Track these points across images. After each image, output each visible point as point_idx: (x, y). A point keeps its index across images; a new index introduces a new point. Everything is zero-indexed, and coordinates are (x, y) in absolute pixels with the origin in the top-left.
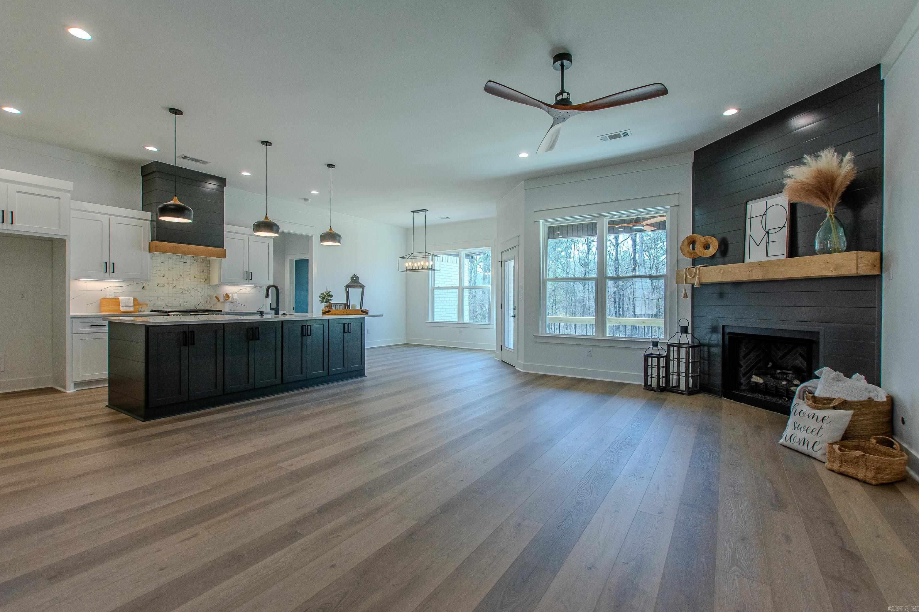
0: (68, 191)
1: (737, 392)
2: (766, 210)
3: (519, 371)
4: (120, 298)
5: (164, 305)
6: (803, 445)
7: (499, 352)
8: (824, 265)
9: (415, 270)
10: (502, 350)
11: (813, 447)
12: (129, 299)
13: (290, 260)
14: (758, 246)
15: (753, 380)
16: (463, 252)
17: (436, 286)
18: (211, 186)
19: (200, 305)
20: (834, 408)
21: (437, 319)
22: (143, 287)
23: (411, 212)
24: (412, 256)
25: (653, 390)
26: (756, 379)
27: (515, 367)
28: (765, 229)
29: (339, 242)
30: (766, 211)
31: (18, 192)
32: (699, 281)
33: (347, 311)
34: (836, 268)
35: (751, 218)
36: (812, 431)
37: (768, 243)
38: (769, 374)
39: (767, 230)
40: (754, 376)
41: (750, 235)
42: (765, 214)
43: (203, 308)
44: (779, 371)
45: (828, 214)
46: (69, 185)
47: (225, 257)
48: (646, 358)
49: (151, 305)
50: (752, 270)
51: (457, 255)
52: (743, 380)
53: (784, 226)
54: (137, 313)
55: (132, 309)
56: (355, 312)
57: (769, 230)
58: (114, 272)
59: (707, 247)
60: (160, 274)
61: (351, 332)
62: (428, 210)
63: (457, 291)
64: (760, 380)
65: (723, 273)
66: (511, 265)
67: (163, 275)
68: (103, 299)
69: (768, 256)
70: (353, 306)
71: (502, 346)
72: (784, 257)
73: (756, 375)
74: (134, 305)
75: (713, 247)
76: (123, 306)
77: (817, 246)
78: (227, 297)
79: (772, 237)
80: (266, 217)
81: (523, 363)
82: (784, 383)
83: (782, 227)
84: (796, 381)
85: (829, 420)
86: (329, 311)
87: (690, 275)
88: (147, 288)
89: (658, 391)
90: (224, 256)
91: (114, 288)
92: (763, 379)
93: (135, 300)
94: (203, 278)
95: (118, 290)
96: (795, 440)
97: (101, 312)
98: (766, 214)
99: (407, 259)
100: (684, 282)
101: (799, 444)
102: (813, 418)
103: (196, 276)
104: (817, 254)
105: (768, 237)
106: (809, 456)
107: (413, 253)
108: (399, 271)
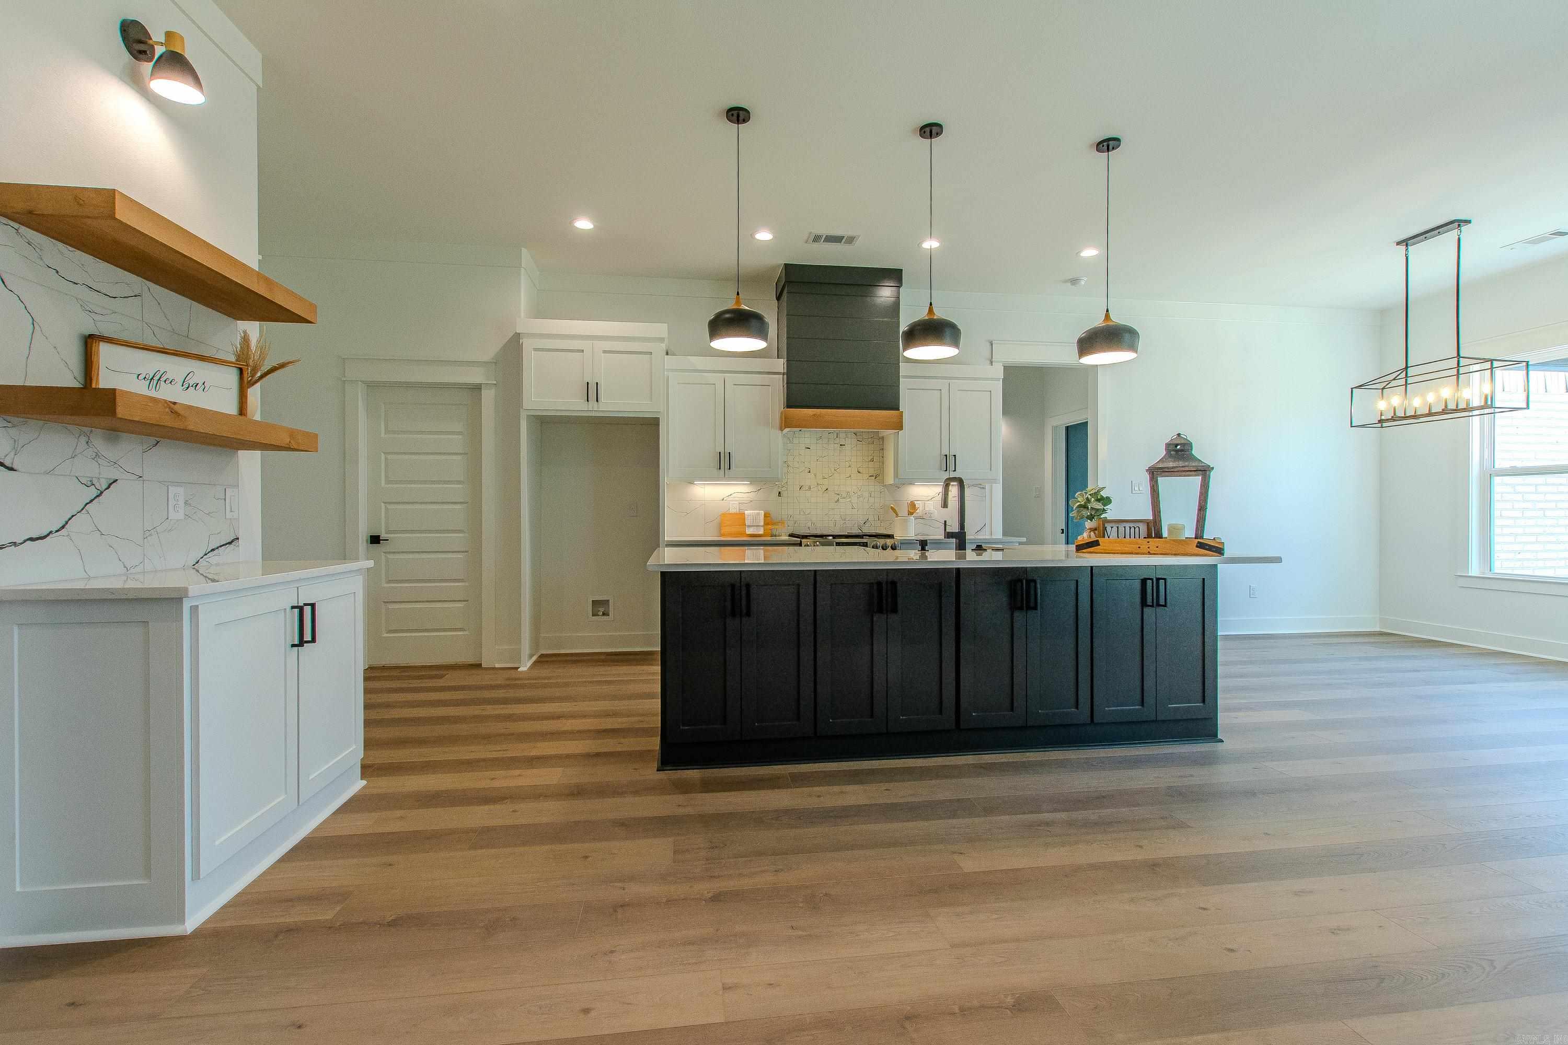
0: (662, 340)
4: (746, 512)
5: (809, 524)
9: (1414, 417)
12: (758, 514)
13: (1055, 428)
17: (1500, 464)
18: (885, 293)
19: (867, 525)
21: (1502, 566)
22: (779, 493)
23: (1398, 243)
24: (1403, 375)
29: (1132, 347)
31: (605, 352)
33: (1154, 542)
43: (873, 531)
46: (660, 329)
47: (901, 428)
49: (791, 523)
54: (769, 538)
55: (761, 532)
56: (1178, 547)
58: (730, 469)
60: (804, 468)
61: (1165, 606)
62: (1468, 222)
67: (807, 470)
68: (724, 515)
70: (1172, 528)
74: (766, 524)
76: (749, 526)
78: (912, 507)
80: (931, 311)
86: (1095, 543)
88: (784, 494)
90: (899, 426)
91: (740, 495)
93: (766, 515)
94: (872, 472)
95: (745, 499)
97: (721, 535)
99: (1383, 389)
103: (861, 470)
107: (1407, 367)
108: (1351, 427)
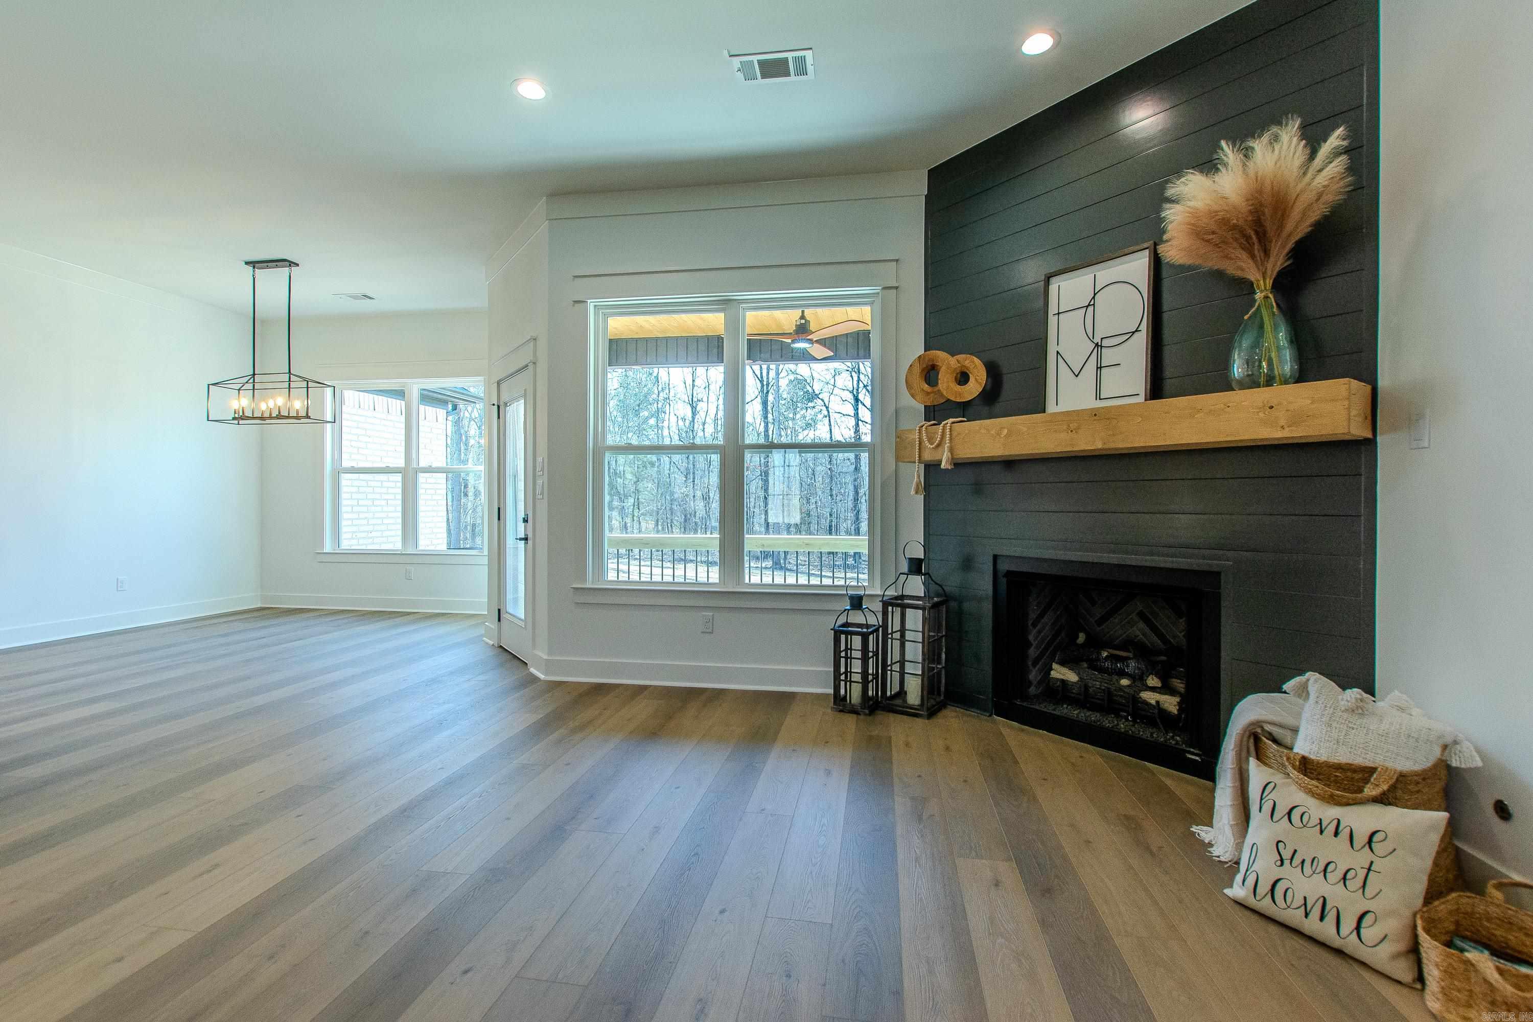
1: (1025, 704)
2: (1095, 294)
3: (535, 679)
6: (1322, 918)
7: (492, 625)
8: (1260, 414)
9: (262, 418)
10: (499, 620)
11: (1358, 928)
14: (1077, 376)
15: (1053, 674)
16: (415, 387)
17: (346, 464)
20: (1383, 800)
21: (347, 544)
23: (247, 263)
24: (252, 381)
25: (853, 711)
26: (1060, 672)
27: (526, 664)
28: (1092, 339)
30: (1094, 298)
32: (952, 454)
34: (1296, 419)
35: (1059, 314)
36: (1344, 878)
37: (1099, 368)
38: (1083, 661)
39: (1097, 340)
40: (1055, 666)
41: (1058, 352)
42: (1091, 304)
44: (1105, 654)
45: (1259, 296)
48: (837, 634)
50: (1078, 428)
51: (400, 394)
52: (1034, 675)
53: (1136, 331)
57: (1102, 339)
59: (963, 378)
62: (298, 265)
63: (398, 477)
64: (1071, 676)
65: (1008, 435)
66: (517, 413)
69: (1100, 399)
71: (499, 610)
72: (1141, 399)
73: (1062, 663)
75: (976, 380)
77: (1238, 370)
79: (1109, 357)
81: (545, 657)
82: (1125, 682)
83: (1133, 333)
84: (1153, 679)
85: (1389, 845)
87: (931, 441)
89: (865, 714)
92: (1078, 674)
96: (1289, 900)
98: (1094, 305)
99: (239, 390)
100: (917, 458)
101: (1307, 915)
102: (1336, 834)
104: (1233, 390)
105: (1099, 358)
106: (1339, 952)
107: (254, 374)
108: (208, 420)
